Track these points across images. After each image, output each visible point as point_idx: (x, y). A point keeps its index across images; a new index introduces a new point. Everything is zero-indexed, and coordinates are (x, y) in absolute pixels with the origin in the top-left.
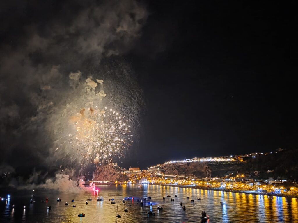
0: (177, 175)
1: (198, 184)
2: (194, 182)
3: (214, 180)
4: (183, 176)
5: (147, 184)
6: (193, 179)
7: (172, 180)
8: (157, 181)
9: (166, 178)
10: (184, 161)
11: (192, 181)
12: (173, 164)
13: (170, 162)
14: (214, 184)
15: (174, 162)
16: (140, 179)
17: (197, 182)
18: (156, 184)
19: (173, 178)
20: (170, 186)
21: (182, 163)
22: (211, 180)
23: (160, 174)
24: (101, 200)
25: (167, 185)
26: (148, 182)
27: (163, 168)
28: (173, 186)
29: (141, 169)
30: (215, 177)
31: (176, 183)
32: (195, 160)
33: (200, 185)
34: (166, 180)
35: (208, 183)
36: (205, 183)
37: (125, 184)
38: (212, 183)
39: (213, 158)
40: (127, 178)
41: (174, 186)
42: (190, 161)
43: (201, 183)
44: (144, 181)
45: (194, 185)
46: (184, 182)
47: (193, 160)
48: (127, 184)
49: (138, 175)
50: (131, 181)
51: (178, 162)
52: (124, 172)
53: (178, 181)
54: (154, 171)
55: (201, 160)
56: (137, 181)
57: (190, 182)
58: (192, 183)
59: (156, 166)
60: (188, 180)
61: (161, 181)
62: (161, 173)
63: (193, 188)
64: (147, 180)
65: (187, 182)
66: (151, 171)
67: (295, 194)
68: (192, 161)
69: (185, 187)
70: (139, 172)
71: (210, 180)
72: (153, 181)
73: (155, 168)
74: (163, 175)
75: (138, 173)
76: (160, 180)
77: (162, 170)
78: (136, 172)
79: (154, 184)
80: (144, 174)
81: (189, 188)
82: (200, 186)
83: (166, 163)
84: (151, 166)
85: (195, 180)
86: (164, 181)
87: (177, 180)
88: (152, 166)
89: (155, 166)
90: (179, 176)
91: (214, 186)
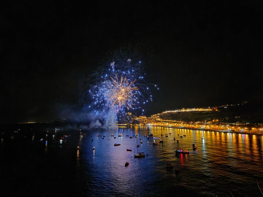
0: (171, 120)
1: (186, 126)
3: (197, 123)
4: (175, 121)
5: (151, 126)
7: (167, 124)
8: (158, 124)
9: (164, 122)
10: (175, 111)
13: (166, 112)
14: (197, 126)
15: (169, 112)
17: (185, 125)
18: (157, 126)
19: (168, 122)
20: (166, 127)
21: (174, 112)
22: (195, 124)
24: (121, 136)
25: (164, 127)
26: (152, 125)
27: (161, 116)
28: (168, 127)
29: (147, 116)
30: (197, 121)
32: (183, 110)
33: (187, 126)
35: (192, 126)
37: (137, 126)
39: (196, 109)
40: (138, 122)
42: (180, 111)
44: (149, 125)
46: (176, 125)
47: (182, 110)
48: (138, 126)
49: (145, 120)
50: (141, 124)
51: (171, 111)
52: (136, 118)
53: (172, 124)
54: (155, 118)
55: (188, 110)
56: (145, 124)
57: (180, 125)
59: (157, 114)
62: (160, 119)
63: (182, 128)
64: (151, 123)
65: (178, 124)
66: (153, 118)
67: (255, 132)
68: (182, 111)
69: (177, 128)
70: (146, 118)
72: (155, 124)
73: (156, 116)
76: (159, 123)
78: (143, 118)
79: (156, 126)
80: (149, 120)
81: (179, 128)
82: (187, 128)
83: (163, 113)
84: (153, 115)
85: (183, 124)
86: (162, 124)
87: (171, 123)
88: (154, 115)
89: (156, 115)
90: (173, 121)
91: (197, 127)
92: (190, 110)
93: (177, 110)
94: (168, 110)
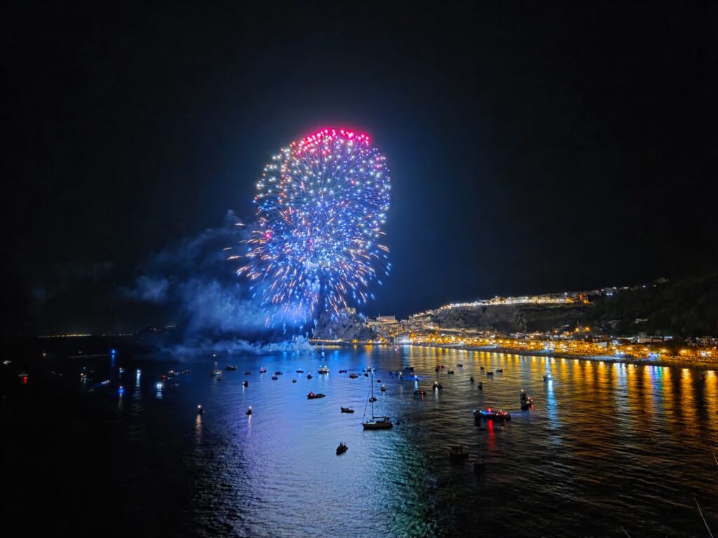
0: (463, 329)
1: (502, 344)
2: (494, 341)
3: (532, 337)
4: (474, 331)
5: (409, 344)
6: (493, 336)
7: (453, 338)
8: (427, 339)
9: (443, 335)
10: (475, 304)
11: (490, 340)
12: (456, 310)
13: (450, 307)
14: (532, 344)
15: (458, 305)
16: (396, 336)
17: (501, 341)
18: (424, 344)
19: (456, 334)
20: (450, 348)
21: (472, 307)
22: (526, 338)
23: (432, 328)
24: (325, 372)
25: (445, 346)
26: (411, 340)
27: (437, 317)
28: (455, 348)
29: (398, 319)
30: (535, 331)
31: (461, 342)
32: (497, 302)
33: (505, 346)
34: (443, 337)
35: (520, 343)
36: (516, 342)
37: (369, 344)
38: (528, 342)
39: (530, 298)
40: (372, 334)
41: (457, 348)
42: (487, 304)
43: (508, 342)
44: (405, 340)
45: (495, 347)
46: (475, 341)
47: (493, 301)
48: (373, 344)
49: (393, 328)
50: (381, 339)
51: (464, 305)
52: (367, 324)
53: (465, 340)
54: (421, 322)
55: (509, 302)
56: (392, 339)
57: (487, 341)
58: (491, 343)
59: (425, 313)
60: (484, 338)
61: (434, 339)
62: (434, 326)
63: (492, 351)
64: (410, 337)
65: (481, 340)
66: (415, 323)
67: (688, 361)
68: (491, 303)
69: (479, 350)
70: (394, 324)
71: (524, 337)
72: (420, 340)
73: (423, 316)
74: (437, 328)
75: (393, 326)
76: (431, 337)
77: (436, 320)
78: (388, 324)
79: (421, 344)
80: (404, 328)
81: (485, 351)
82: (506, 349)
83: (442, 308)
84: (415, 314)
85: (497, 338)
86: (440, 339)
87: (463, 337)
88: (418, 314)
89: (422, 314)
90: (467, 331)
91: (532, 348)
92: (516, 301)
93: (478, 301)
94: (455, 303)
